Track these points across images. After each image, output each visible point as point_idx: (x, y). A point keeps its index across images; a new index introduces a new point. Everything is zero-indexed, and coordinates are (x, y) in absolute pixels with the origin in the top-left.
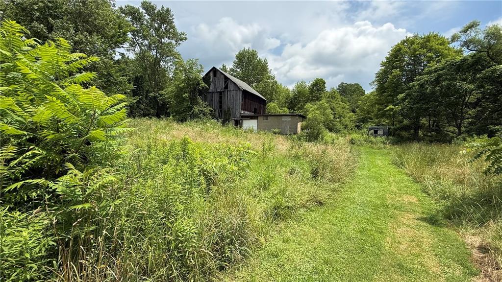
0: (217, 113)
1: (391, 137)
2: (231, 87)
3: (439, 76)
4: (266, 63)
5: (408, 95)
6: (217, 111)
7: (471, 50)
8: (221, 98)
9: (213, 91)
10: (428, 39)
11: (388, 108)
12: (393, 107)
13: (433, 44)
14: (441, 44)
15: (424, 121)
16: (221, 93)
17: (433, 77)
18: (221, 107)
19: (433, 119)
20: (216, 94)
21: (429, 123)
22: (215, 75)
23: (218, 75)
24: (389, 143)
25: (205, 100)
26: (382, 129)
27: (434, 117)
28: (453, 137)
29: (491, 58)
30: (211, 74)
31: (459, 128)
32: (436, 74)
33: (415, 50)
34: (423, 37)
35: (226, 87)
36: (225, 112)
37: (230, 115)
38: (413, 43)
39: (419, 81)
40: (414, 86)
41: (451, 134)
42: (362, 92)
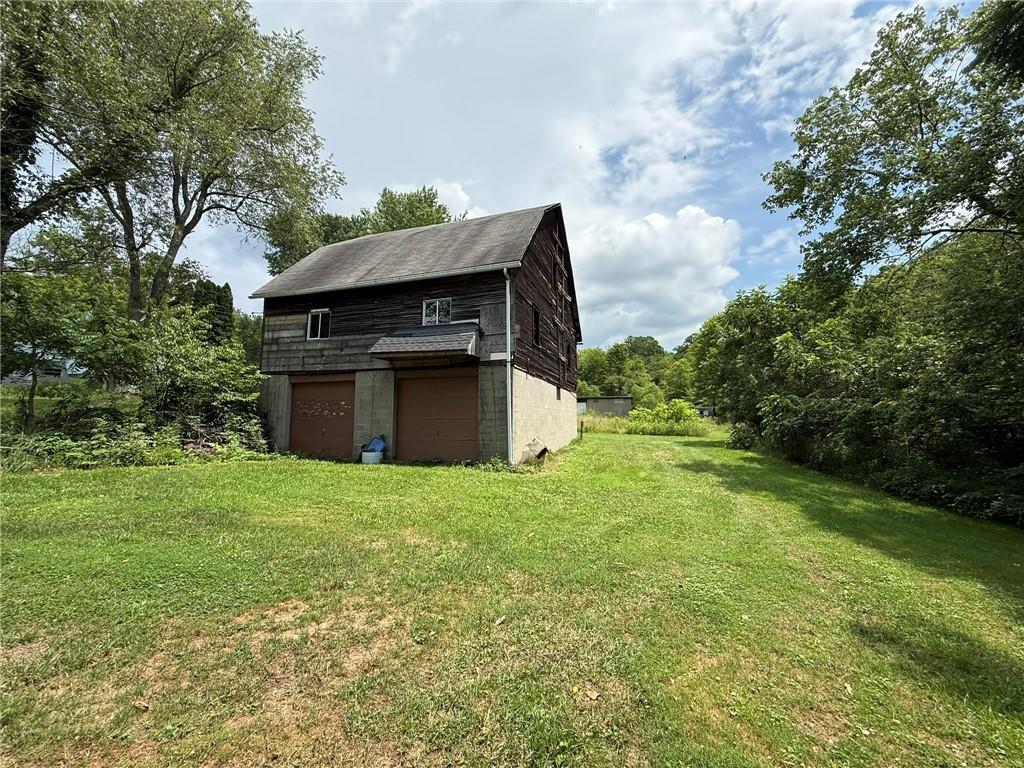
26: (707, 409)
42: (660, 351)
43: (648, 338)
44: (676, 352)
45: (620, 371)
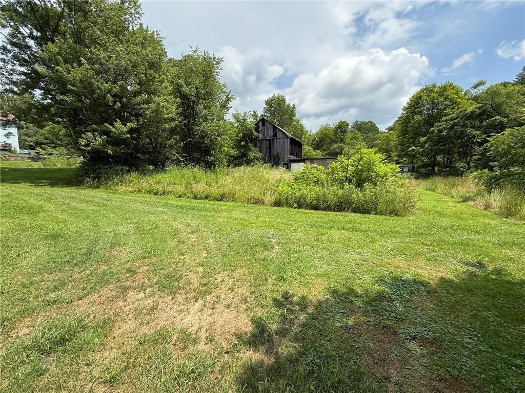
0: (267, 158)
1: (413, 173)
2: (280, 135)
3: (455, 124)
4: (294, 107)
5: (429, 138)
6: (267, 156)
7: (479, 103)
8: (270, 145)
9: (263, 138)
10: (444, 89)
11: (411, 149)
12: (415, 148)
13: (450, 93)
14: (455, 94)
15: (439, 158)
16: (270, 140)
17: (450, 124)
18: (270, 152)
19: (447, 156)
20: (265, 141)
21: (444, 160)
22: (264, 125)
23: (267, 124)
24: (414, 178)
25: (256, 147)
26: (407, 166)
27: (448, 155)
28: (463, 172)
29: (494, 109)
30: (260, 124)
31: (468, 164)
32: (451, 122)
33: (434, 98)
34: (440, 87)
35: (275, 135)
36: (274, 156)
37: (279, 159)
38: (431, 91)
39: (438, 127)
40: (434, 130)
41: (462, 169)
42: (376, 130)
43: (369, 122)
44: (387, 131)
45: (342, 141)
